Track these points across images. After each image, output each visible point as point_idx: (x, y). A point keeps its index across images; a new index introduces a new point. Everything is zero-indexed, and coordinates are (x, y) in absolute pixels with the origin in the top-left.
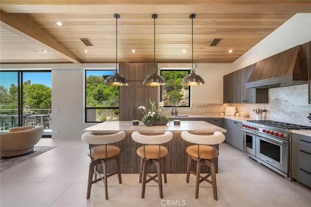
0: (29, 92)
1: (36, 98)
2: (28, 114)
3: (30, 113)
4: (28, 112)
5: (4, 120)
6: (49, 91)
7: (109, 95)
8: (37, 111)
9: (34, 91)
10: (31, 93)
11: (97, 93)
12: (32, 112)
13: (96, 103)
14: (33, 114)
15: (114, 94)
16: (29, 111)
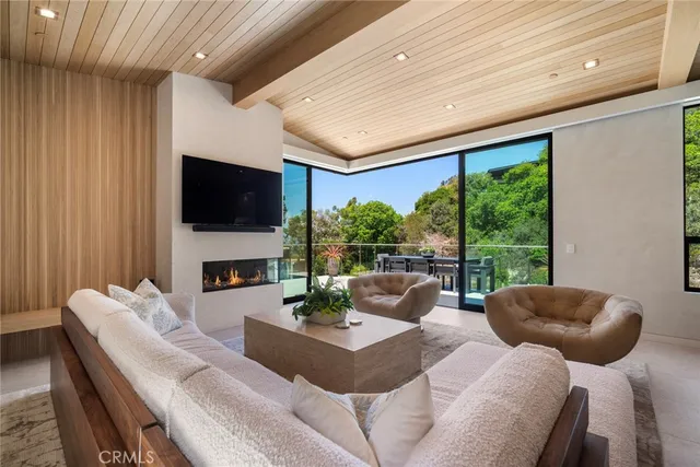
1: (371, 228)
6: (390, 212)
7: (510, 216)
9: (368, 215)
11: (479, 212)
13: (478, 237)
15: (524, 214)
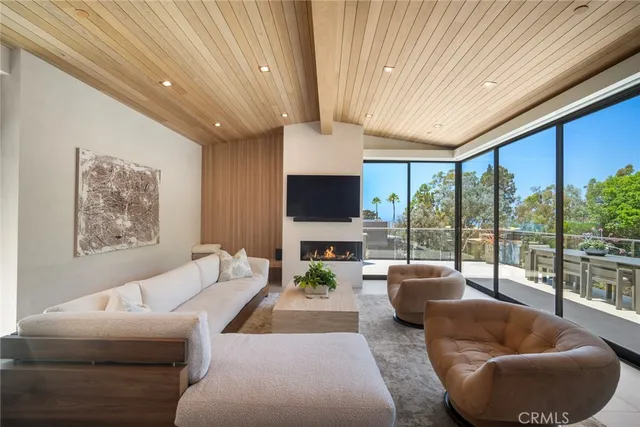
0: (626, 191)
2: (595, 252)
3: (602, 248)
4: (597, 247)
5: (541, 259)
8: (626, 246)
10: (631, 194)
12: (608, 247)
14: (611, 252)
16: (601, 243)
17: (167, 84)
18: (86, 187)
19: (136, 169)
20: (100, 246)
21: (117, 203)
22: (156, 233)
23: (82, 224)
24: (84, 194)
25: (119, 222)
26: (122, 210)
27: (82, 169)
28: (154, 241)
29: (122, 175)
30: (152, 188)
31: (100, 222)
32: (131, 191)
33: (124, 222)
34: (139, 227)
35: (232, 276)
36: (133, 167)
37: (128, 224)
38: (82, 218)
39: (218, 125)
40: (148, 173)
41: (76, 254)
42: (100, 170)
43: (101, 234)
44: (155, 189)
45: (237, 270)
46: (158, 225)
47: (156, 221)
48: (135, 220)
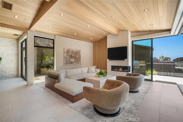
17: (75, 34)
18: (65, 54)
19: (75, 50)
20: (68, 64)
21: (71, 57)
22: (80, 63)
23: (65, 60)
24: (65, 55)
25: (72, 60)
26: (72, 58)
27: (65, 51)
28: (80, 64)
29: (72, 52)
30: (79, 54)
31: (68, 60)
32: (74, 54)
33: (73, 60)
34: (76, 61)
35: (90, 72)
36: (74, 50)
37: (74, 60)
38: (65, 59)
39: (91, 39)
40: (78, 51)
41: (64, 65)
42: (68, 51)
43: (68, 62)
44: (80, 54)
45: (91, 71)
46: (81, 61)
47: (80, 60)
48: (75, 60)
